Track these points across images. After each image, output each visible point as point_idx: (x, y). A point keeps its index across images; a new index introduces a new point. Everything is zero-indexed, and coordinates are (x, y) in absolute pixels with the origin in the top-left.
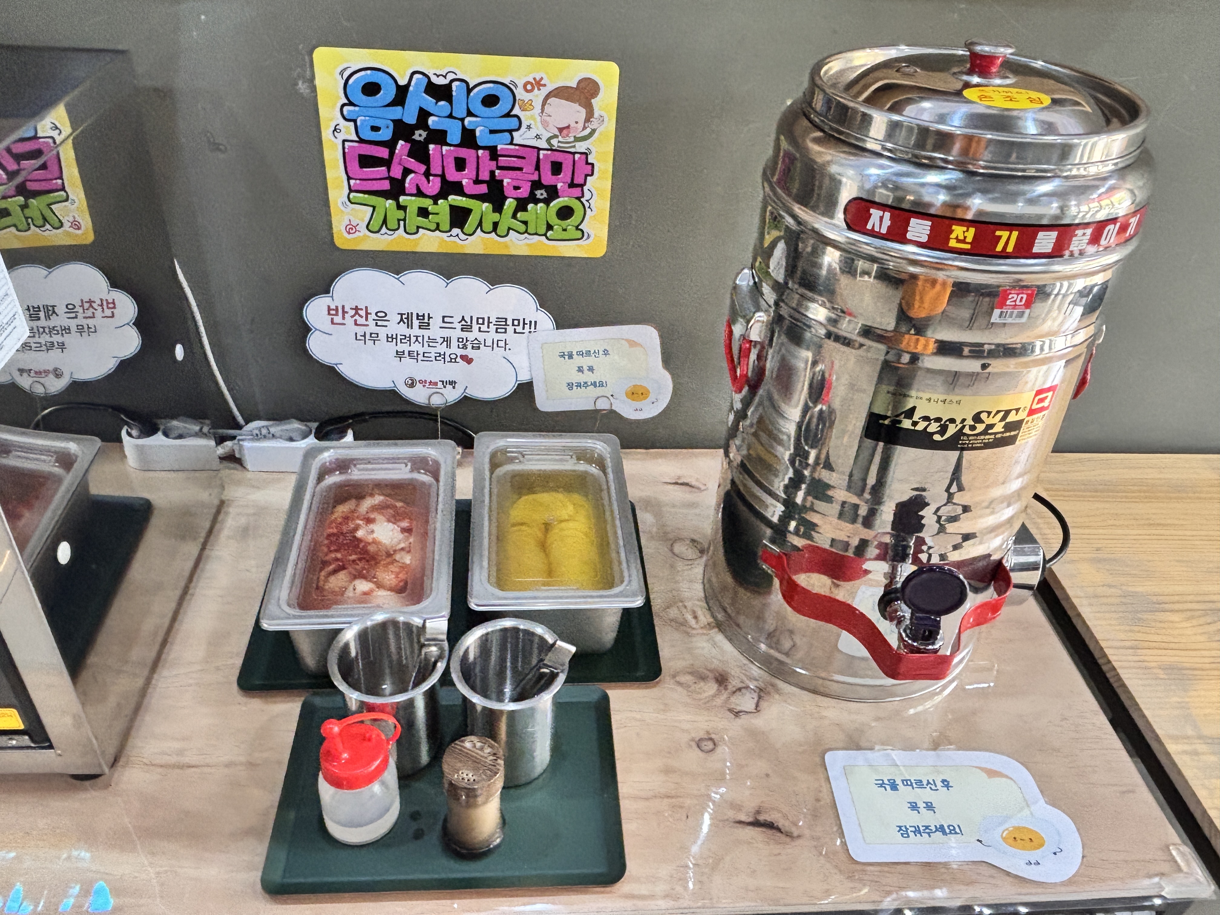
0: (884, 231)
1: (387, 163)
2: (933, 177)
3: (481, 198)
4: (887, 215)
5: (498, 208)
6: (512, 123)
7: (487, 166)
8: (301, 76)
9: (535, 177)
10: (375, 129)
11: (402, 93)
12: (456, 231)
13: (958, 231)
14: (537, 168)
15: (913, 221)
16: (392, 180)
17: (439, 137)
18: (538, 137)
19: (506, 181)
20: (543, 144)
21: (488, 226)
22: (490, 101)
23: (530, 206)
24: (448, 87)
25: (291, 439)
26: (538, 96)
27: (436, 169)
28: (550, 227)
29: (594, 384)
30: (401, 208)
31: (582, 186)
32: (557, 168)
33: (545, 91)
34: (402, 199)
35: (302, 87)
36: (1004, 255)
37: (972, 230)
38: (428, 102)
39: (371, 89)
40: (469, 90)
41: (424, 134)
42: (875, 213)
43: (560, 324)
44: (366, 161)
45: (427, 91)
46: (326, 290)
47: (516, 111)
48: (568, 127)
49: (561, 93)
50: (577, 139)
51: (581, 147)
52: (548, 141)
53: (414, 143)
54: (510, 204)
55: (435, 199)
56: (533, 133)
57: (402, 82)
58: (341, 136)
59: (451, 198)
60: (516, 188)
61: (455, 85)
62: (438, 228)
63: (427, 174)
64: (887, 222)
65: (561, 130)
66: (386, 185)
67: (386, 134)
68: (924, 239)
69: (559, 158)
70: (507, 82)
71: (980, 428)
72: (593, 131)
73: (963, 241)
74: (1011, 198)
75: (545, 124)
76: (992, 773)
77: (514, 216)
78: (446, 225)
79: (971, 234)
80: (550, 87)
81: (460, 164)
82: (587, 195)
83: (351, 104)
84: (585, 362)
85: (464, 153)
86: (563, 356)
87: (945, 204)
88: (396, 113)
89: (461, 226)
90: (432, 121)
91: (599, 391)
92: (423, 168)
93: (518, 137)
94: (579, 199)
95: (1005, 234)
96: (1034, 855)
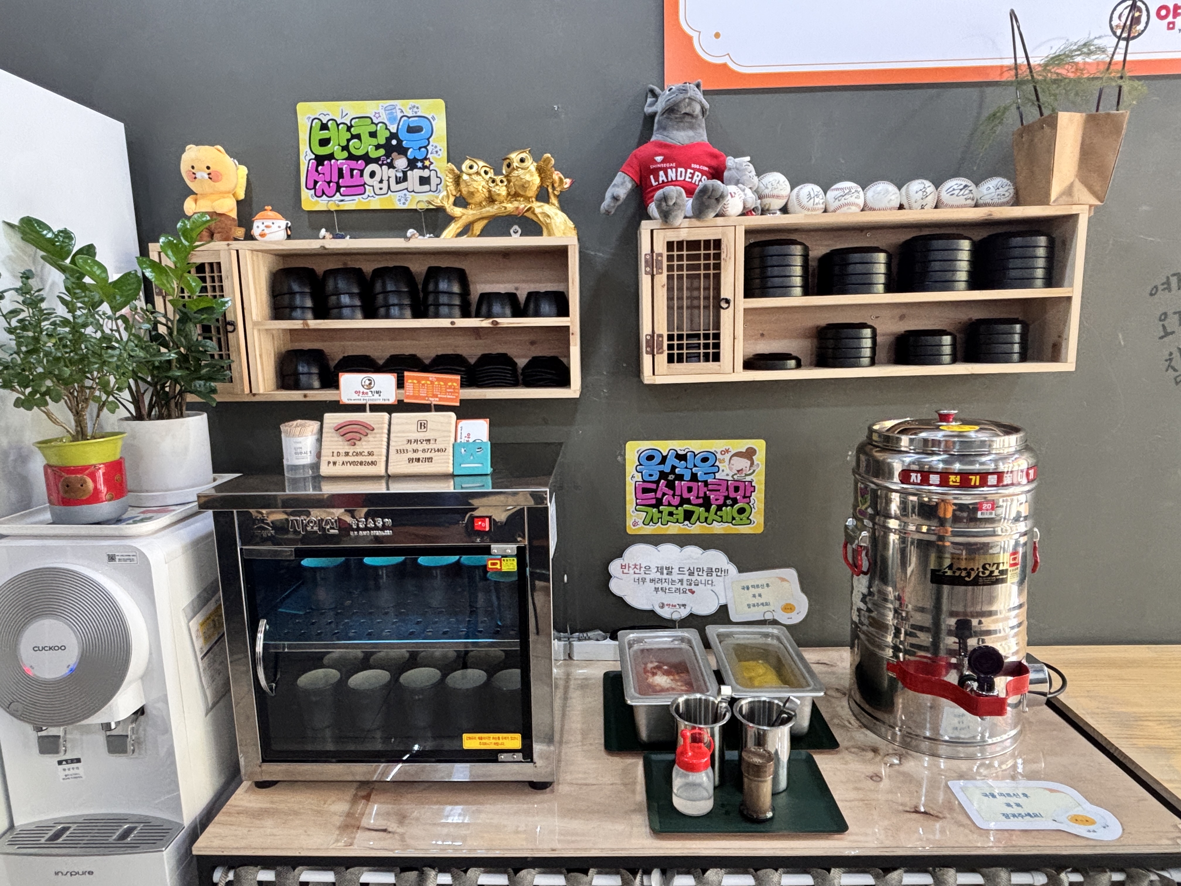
0: (919, 481)
1: (655, 491)
2: (935, 458)
3: (700, 505)
4: (919, 475)
5: (708, 510)
6: (715, 469)
7: (703, 489)
8: (620, 454)
9: (726, 494)
10: (651, 475)
11: (664, 459)
12: (686, 522)
13: (952, 478)
14: (727, 489)
15: (931, 476)
16: (657, 499)
17: (680, 477)
18: (727, 475)
19: (712, 497)
20: (729, 478)
21: (702, 519)
22: (705, 460)
23: (724, 508)
24: (686, 455)
25: (597, 640)
26: (727, 456)
27: (678, 492)
28: (734, 519)
29: (762, 604)
30: (660, 512)
31: (749, 497)
32: (737, 489)
33: (730, 454)
34: (661, 507)
35: (619, 458)
36: (975, 487)
37: (959, 477)
38: (676, 462)
39: (650, 458)
40: (695, 456)
41: (673, 476)
42: (913, 475)
43: (741, 571)
44: (645, 491)
45: (676, 457)
46: (620, 555)
47: (717, 464)
48: (742, 470)
49: (738, 454)
50: (746, 475)
51: (748, 479)
52: (732, 476)
53: (668, 481)
54: (713, 508)
55: (677, 507)
56: (725, 473)
57: (665, 454)
58: (635, 480)
59: (685, 506)
60: (717, 500)
61: (688, 454)
62: (677, 522)
63: (674, 495)
64: (919, 478)
65: (738, 471)
66: (654, 502)
67: (655, 478)
68: (938, 483)
69: (737, 484)
70: (712, 451)
71: (987, 573)
72: (754, 471)
73: (956, 482)
74: (972, 463)
75: (731, 469)
76: (1052, 791)
77: (716, 514)
78: (681, 519)
79: (958, 478)
80: (733, 452)
81: (690, 490)
82: (752, 502)
83: (641, 465)
84: (756, 591)
85: (691, 484)
86: (743, 589)
87: (943, 468)
88: (661, 467)
89: (689, 520)
90: (677, 471)
91: (766, 608)
92: (671, 492)
93: (718, 476)
94: (748, 503)
95: (973, 478)
96: (1091, 827)
